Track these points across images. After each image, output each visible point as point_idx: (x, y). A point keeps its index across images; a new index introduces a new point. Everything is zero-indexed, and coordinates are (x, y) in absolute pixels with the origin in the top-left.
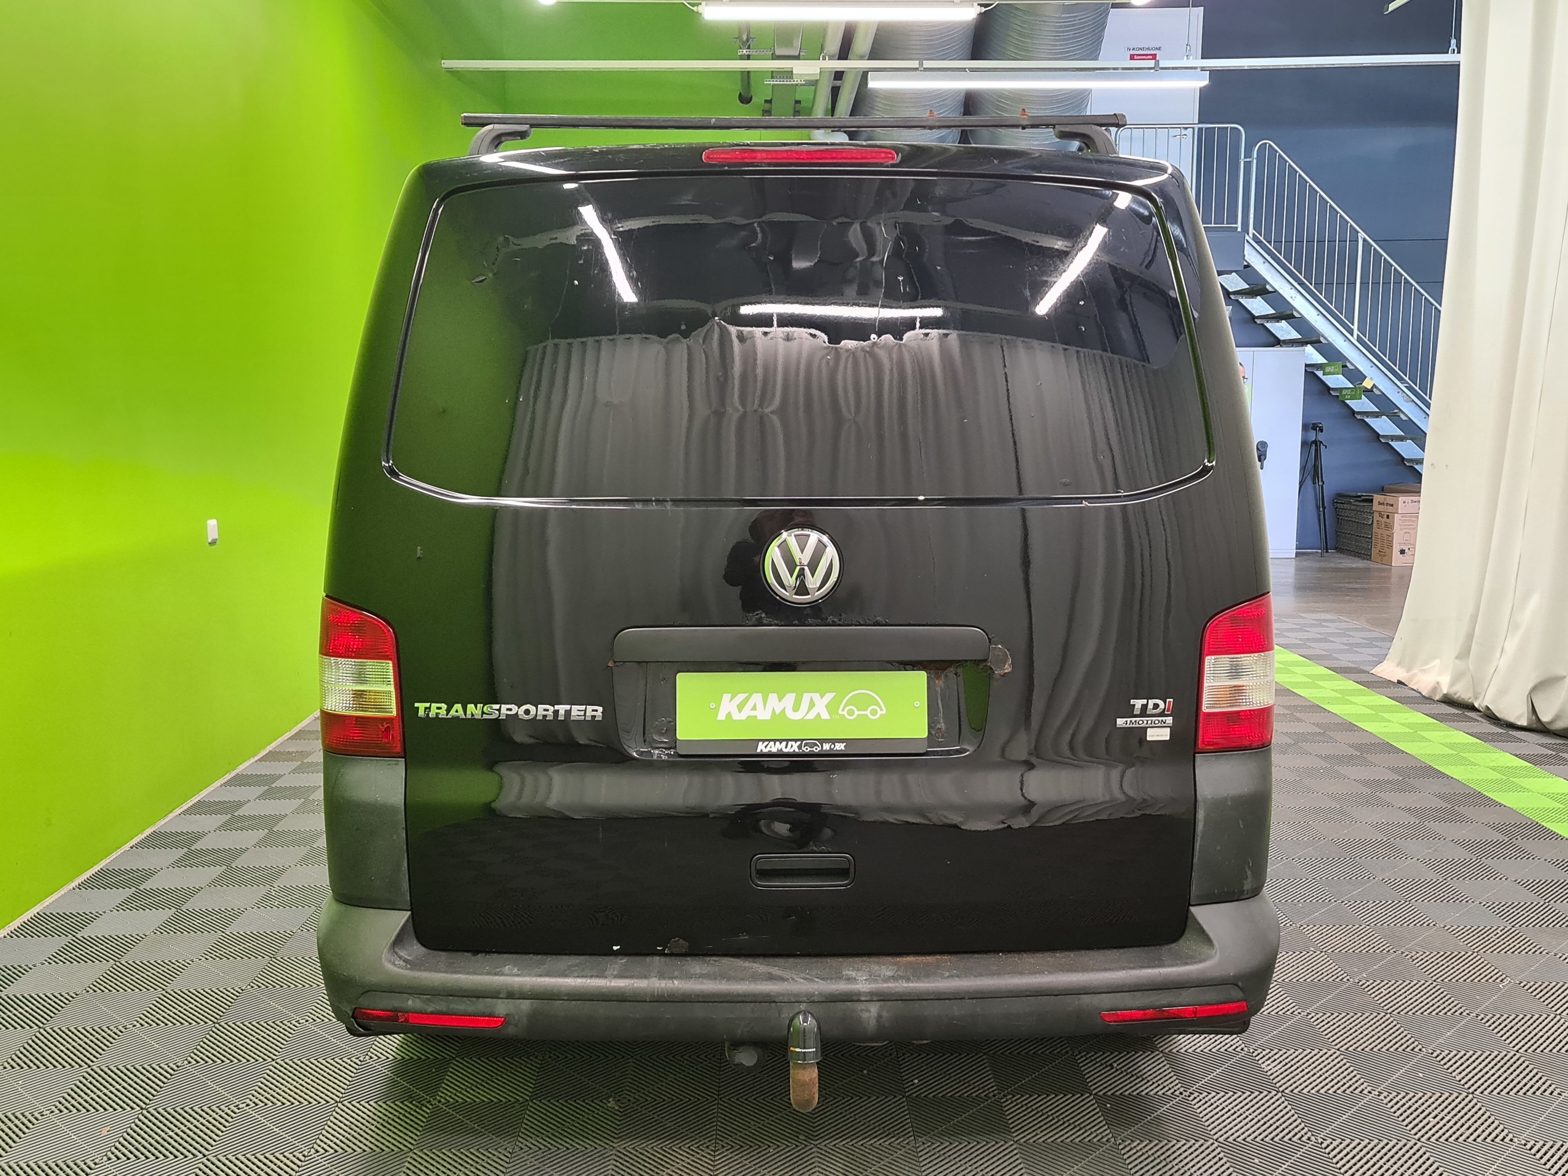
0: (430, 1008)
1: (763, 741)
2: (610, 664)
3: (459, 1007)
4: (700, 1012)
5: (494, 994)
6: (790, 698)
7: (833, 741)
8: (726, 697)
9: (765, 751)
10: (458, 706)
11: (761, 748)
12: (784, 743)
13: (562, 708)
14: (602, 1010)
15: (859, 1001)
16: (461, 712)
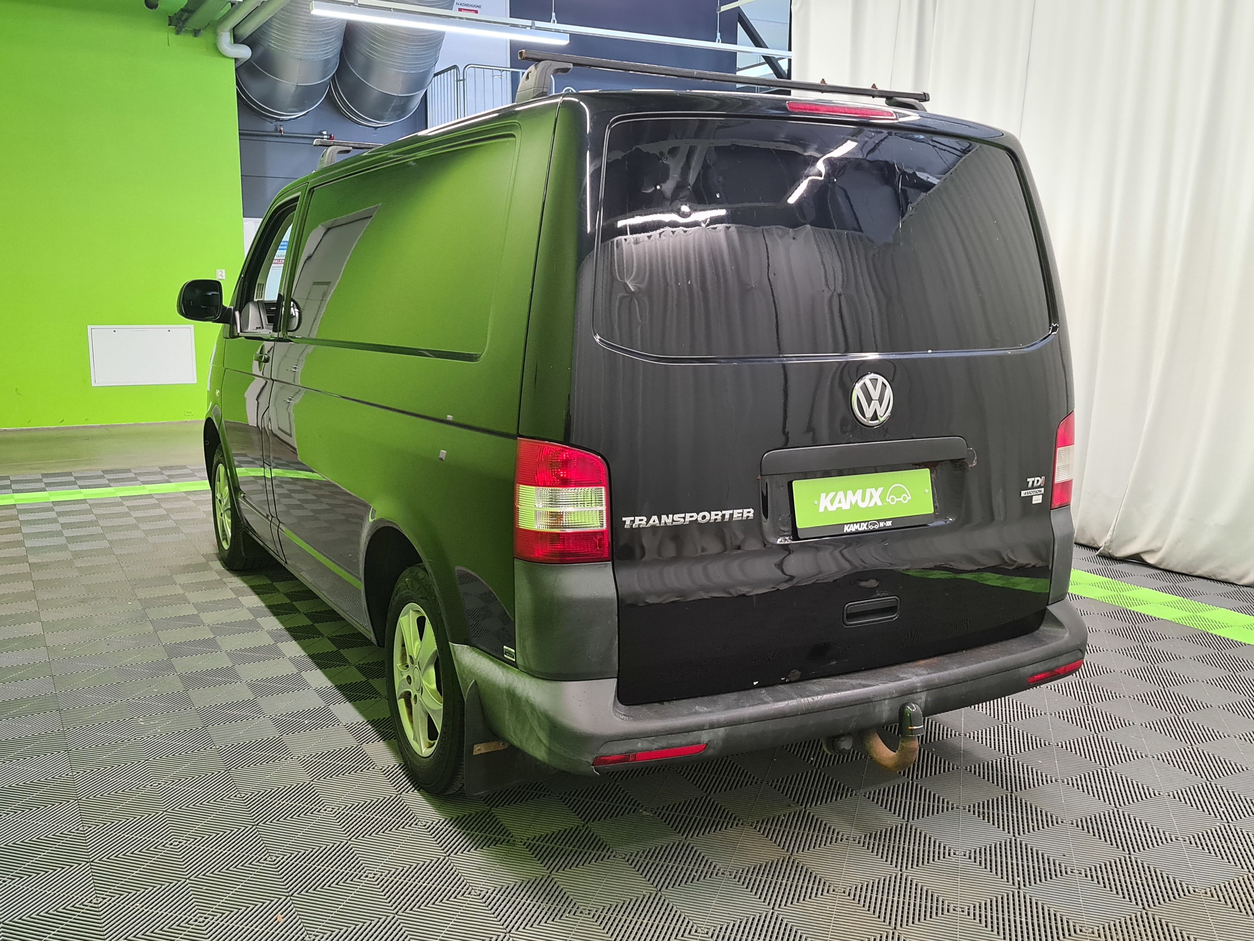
0: (655, 746)
1: (847, 524)
2: (759, 477)
3: (675, 742)
4: (829, 717)
5: (700, 728)
6: (859, 492)
7: (885, 520)
8: (823, 495)
9: (849, 531)
10: (655, 518)
11: (847, 529)
12: (858, 524)
13: (727, 513)
14: (770, 726)
15: (917, 692)
16: (657, 522)
